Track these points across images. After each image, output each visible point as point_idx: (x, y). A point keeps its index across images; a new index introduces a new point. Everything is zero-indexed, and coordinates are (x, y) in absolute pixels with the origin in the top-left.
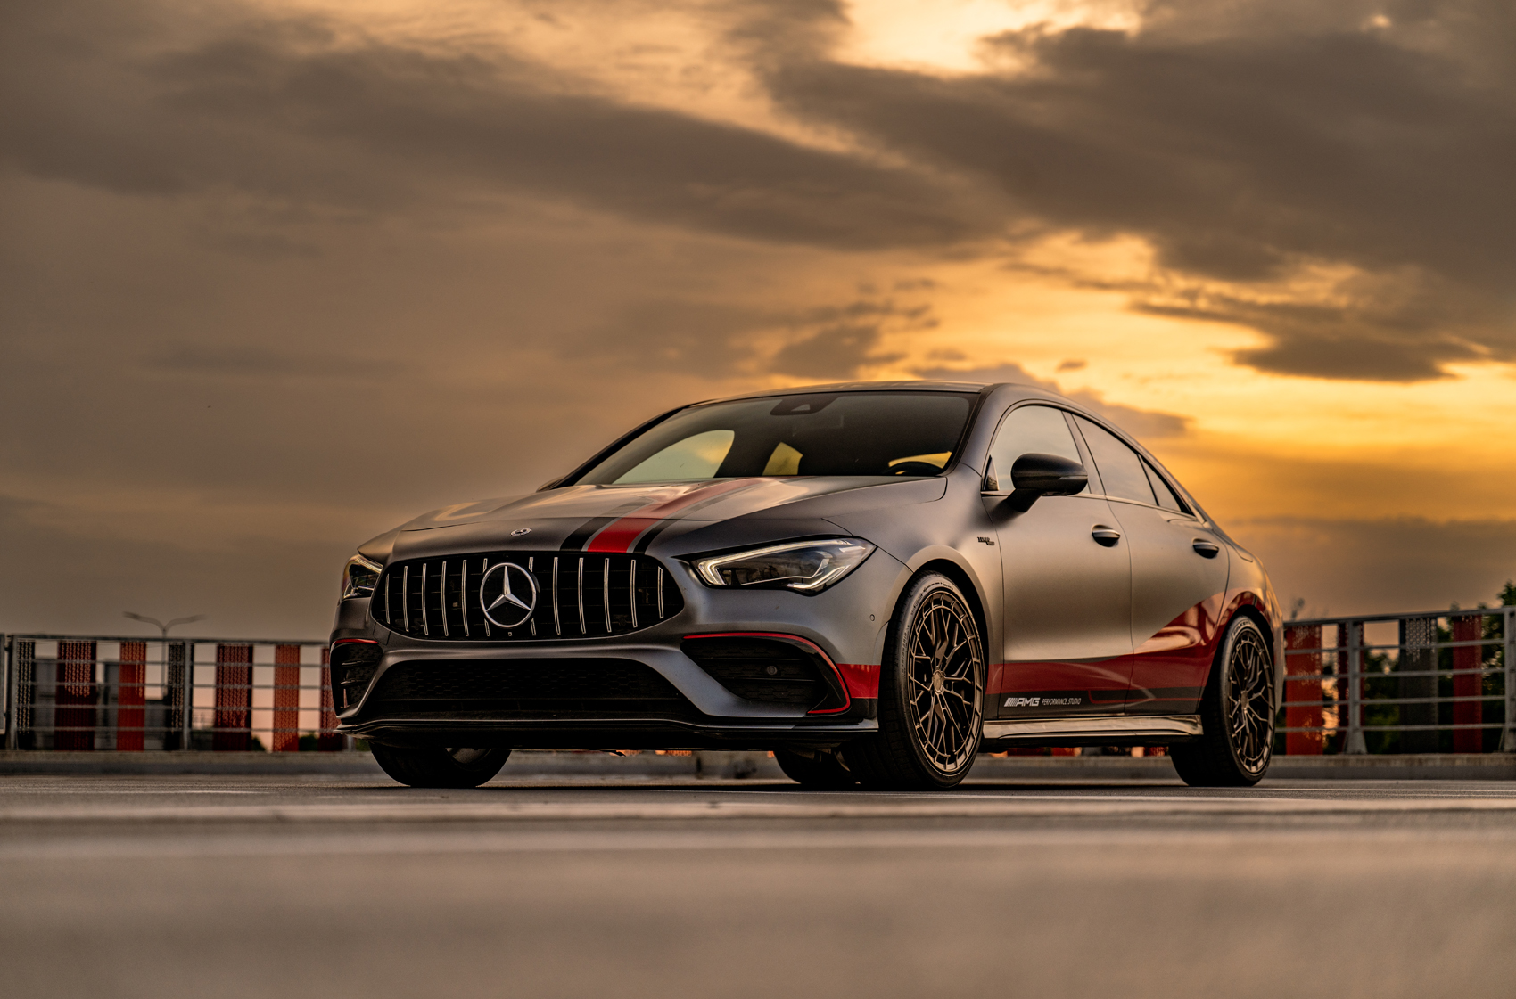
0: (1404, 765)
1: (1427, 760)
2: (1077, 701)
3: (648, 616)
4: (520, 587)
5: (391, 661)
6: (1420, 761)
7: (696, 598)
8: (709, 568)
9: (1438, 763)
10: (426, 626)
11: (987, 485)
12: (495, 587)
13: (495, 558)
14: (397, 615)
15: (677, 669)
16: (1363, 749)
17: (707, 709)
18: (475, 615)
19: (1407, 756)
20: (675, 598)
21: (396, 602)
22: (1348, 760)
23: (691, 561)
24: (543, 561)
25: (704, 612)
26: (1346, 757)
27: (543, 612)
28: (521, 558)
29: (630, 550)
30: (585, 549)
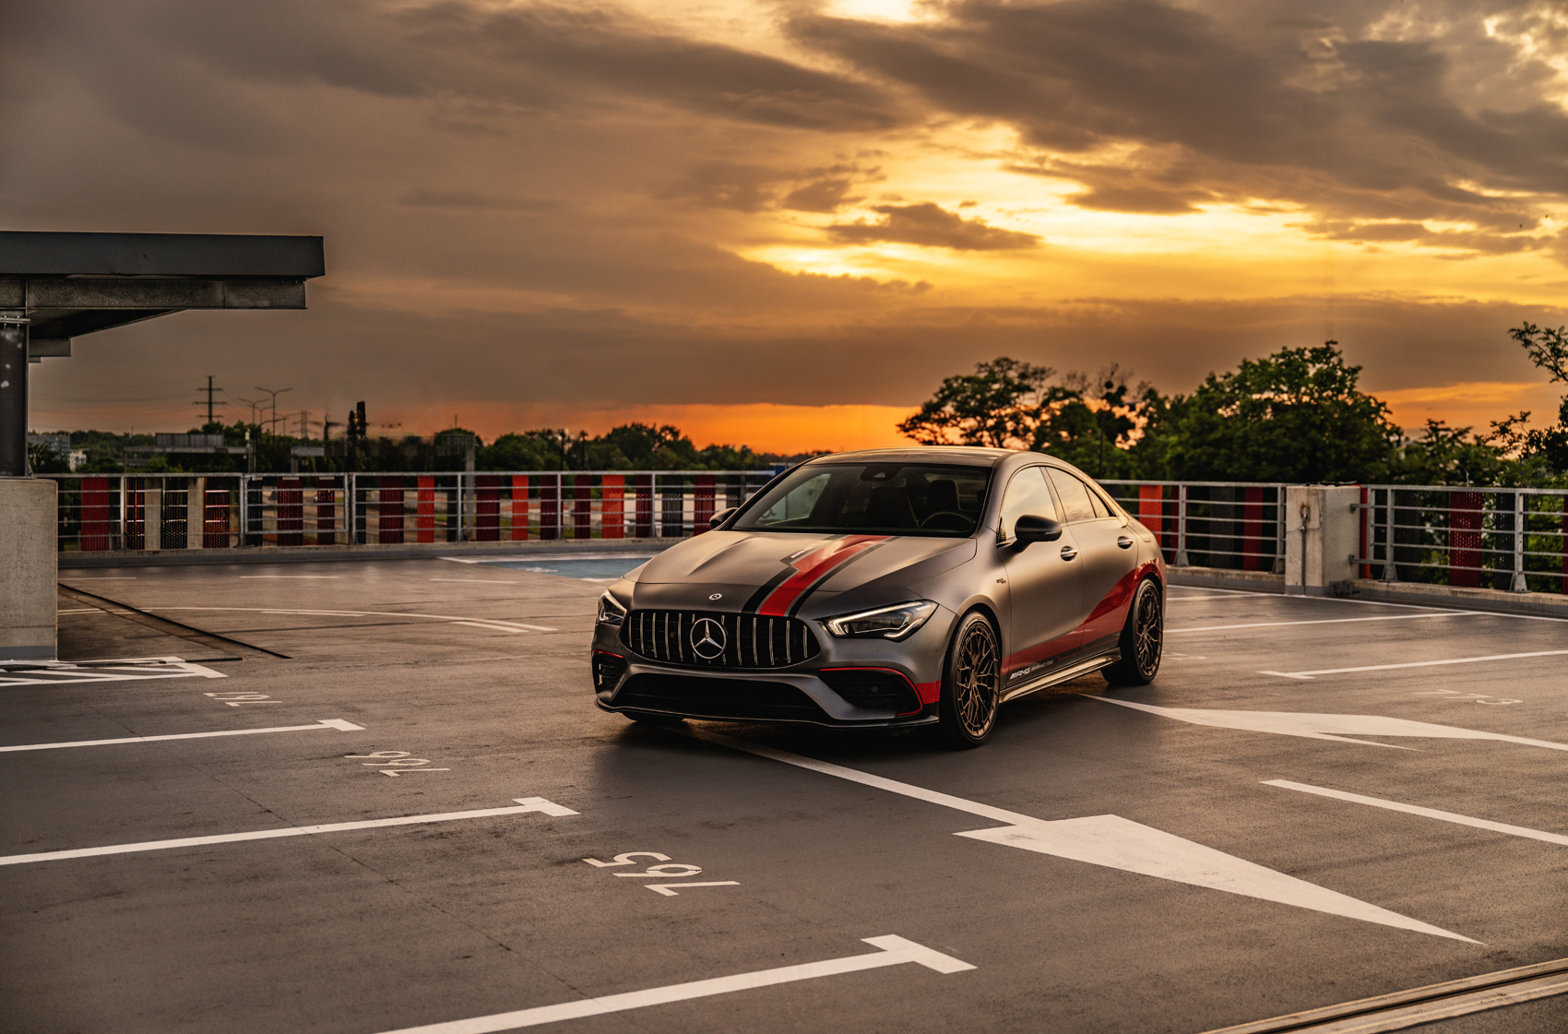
0: (1212, 576)
1: (1227, 574)
2: (1051, 662)
3: (797, 655)
4: (716, 634)
5: (634, 669)
6: (1223, 574)
7: (827, 643)
8: (835, 624)
9: (1234, 577)
10: (655, 651)
11: (1000, 537)
12: (700, 633)
13: (700, 614)
14: (636, 644)
15: (815, 689)
16: (1187, 563)
17: (835, 716)
18: (688, 649)
19: (1215, 570)
20: (814, 644)
21: (636, 633)
22: (1177, 570)
23: (825, 621)
24: (731, 618)
25: (836, 655)
26: (1176, 568)
27: (731, 649)
28: (717, 616)
29: (786, 615)
30: (757, 613)
